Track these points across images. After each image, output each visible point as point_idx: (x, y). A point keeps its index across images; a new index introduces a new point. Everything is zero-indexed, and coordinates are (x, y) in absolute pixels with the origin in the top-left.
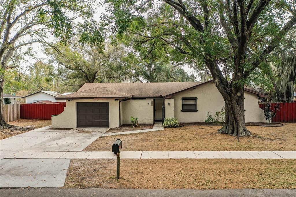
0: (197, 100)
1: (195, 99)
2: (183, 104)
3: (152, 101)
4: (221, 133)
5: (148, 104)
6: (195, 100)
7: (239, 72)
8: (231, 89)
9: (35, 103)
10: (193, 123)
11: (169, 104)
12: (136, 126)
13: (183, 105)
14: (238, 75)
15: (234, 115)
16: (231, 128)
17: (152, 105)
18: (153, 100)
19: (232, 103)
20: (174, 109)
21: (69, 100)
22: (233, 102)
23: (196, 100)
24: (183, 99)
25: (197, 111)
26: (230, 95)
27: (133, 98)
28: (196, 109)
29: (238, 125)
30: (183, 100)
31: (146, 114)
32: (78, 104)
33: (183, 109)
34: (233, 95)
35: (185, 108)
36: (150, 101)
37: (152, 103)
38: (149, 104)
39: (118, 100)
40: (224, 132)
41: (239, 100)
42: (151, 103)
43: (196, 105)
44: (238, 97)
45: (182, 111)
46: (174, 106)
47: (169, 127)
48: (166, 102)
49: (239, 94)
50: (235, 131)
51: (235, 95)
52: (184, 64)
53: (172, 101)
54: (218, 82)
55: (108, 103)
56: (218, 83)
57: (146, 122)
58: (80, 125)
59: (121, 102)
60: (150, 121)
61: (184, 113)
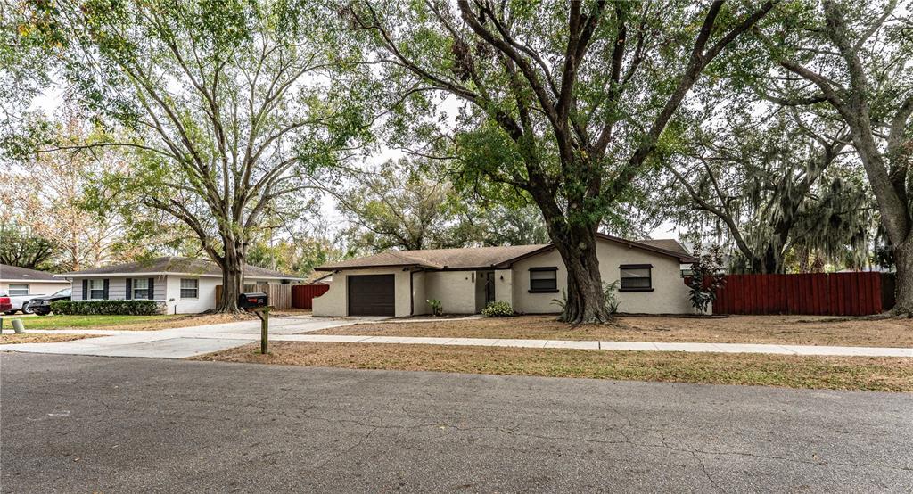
1: (554, 269)
3: (473, 274)
4: (559, 319)
5: (467, 278)
6: (553, 271)
10: (549, 313)
11: (502, 278)
12: (438, 315)
13: (532, 281)
15: (578, 286)
16: (574, 311)
17: (473, 281)
18: (475, 273)
20: (510, 287)
21: (336, 272)
23: (556, 271)
24: (532, 270)
25: (557, 292)
26: (568, 248)
27: (446, 269)
28: (556, 288)
29: (583, 304)
30: (534, 273)
31: (463, 296)
32: (350, 278)
33: (531, 288)
34: (572, 248)
35: (537, 286)
37: (473, 277)
38: (469, 279)
39: (408, 270)
42: (471, 276)
43: (554, 281)
44: (581, 250)
45: (530, 292)
46: (511, 281)
47: (491, 317)
48: (498, 274)
49: (582, 245)
50: (580, 316)
51: (575, 248)
53: (508, 274)
55: (393, 275)
57: (463, 310)
58: (352, 312)
59: (414, 275)
60: (469, 307)
61: (533, 295)
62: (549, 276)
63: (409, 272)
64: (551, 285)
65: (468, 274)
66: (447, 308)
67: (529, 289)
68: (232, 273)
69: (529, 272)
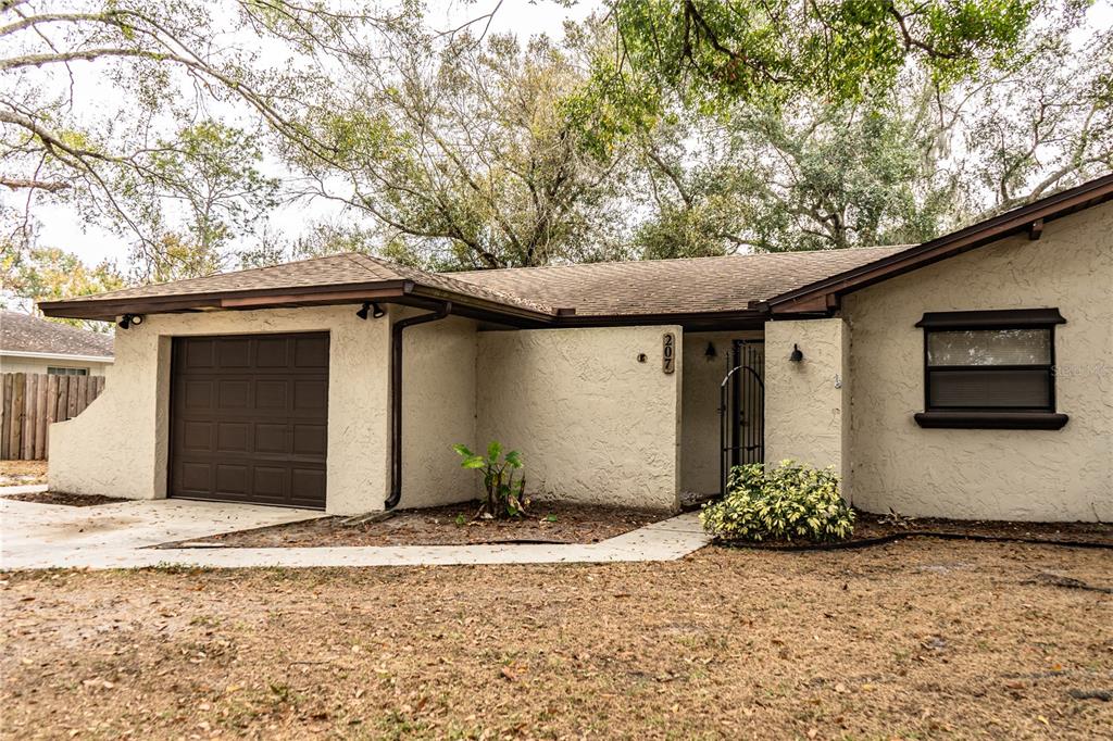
0: (1059, 331)
1: (1046, 321)
2: (929, 371)
3: (669, 337)
5: (642, 358)
6: (1041, 333)
10: (1015, 523)
11: (798, 356)
13: (931, 373)
17: (668, 369)
18: (674, 329)
23: (1050, 328)
24: (935, 326)
25: (1060, 423)
27: (563, 322)
28: (1052, 407)
31: (627, 430)
33: (927, 409)
35: (948, 395)
37: (668, 352)
38: (649, 359)
39: (377, 310)
42: (660, 349)
45: (923, 422)
46: (835, 372)
53: (825, 340)
55: (324, 336)
57: (625, 492)
58: (179, 482)
59: (405, 332)
60: (650, 483)
61: (939, 439)
62: (1017, 352)
63: (385, 323)
64: (1033, 396)
65: (650, 340)
67: (920, 408)
69: (920, 333)
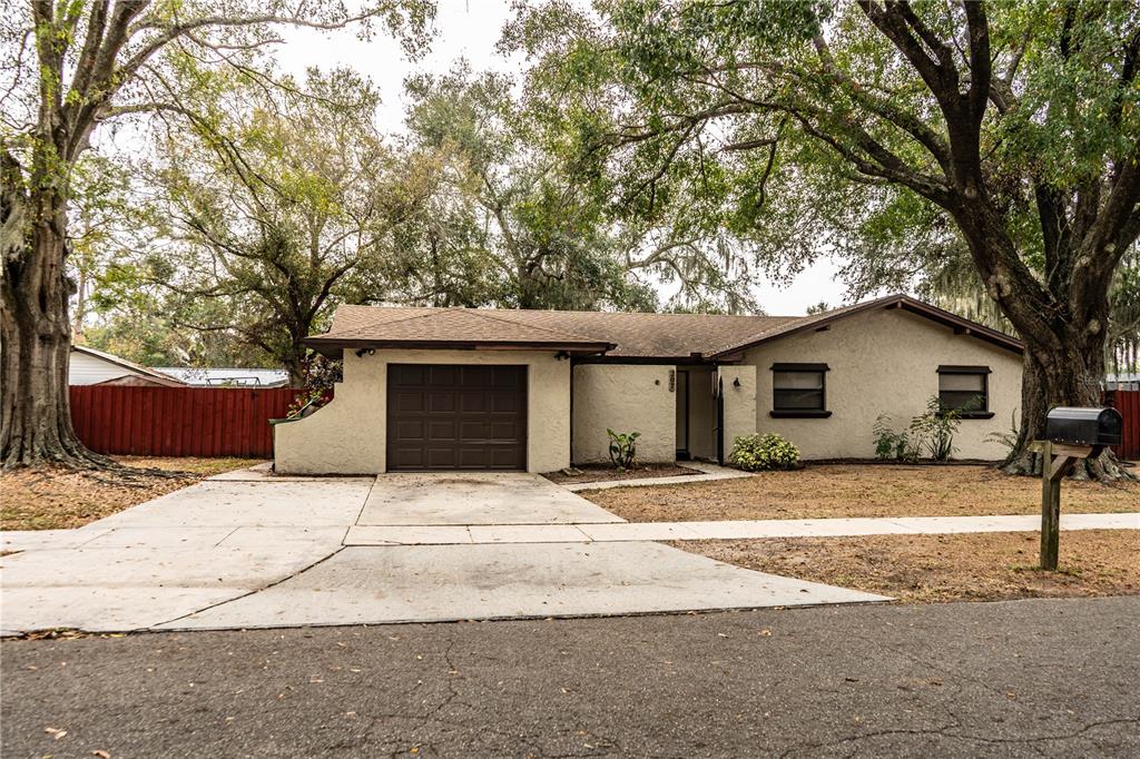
0: (827, 374)
1: (821, 370)
2: (775, 390)
3: (672, 372)
4: (1018, 474)
5: (657, 383)
6: (819, 374)
7: (1111, 241)
8: (1067, 307)
9: (116, 383)
11: (736, 383)
12: (628, 467)
13: (777, 392)
14: (1108, 253)
17: (671, 389)
18: (674, 368)
19: (1067, 359)
20: (753, 404)
21: (359, 354)
22: (1071, 355)
23: (824, 372)
24: (780, 369)
25: (828, 415)
26: (1058, 328)
28: (823, 408)
30: (778, 374)
31: (649, 422)
32: (388, 371)
33: (775, 408)
34: (1072, 329)
35: (785, 403)
36: (663, 373)
37: (672, 379)
38: (662, 383)
39: (565, 355)
40: (1028, 470)
41: (1090, 349)
42: (667, 378)
43: (821, 394)
44: (1091, 335)
45: (774, 415)
46: (753, 393)
48: (726, 374)
49: (1094, 326)
51: (1081, 330)
52: (652, 266)
53: (748, 373)
54: (1010, 283)
55: (524, 369)
56: (1007, 289)
57: (648, 455)
58: (398, 461)
60: (662, 449)
61: (779, 422)
62: (807, 383)
63: (567, 363)
64: (814, 403)
66: (644, 453)
67: (772, 409)
68: (46, 340)
69: (772, 372)
